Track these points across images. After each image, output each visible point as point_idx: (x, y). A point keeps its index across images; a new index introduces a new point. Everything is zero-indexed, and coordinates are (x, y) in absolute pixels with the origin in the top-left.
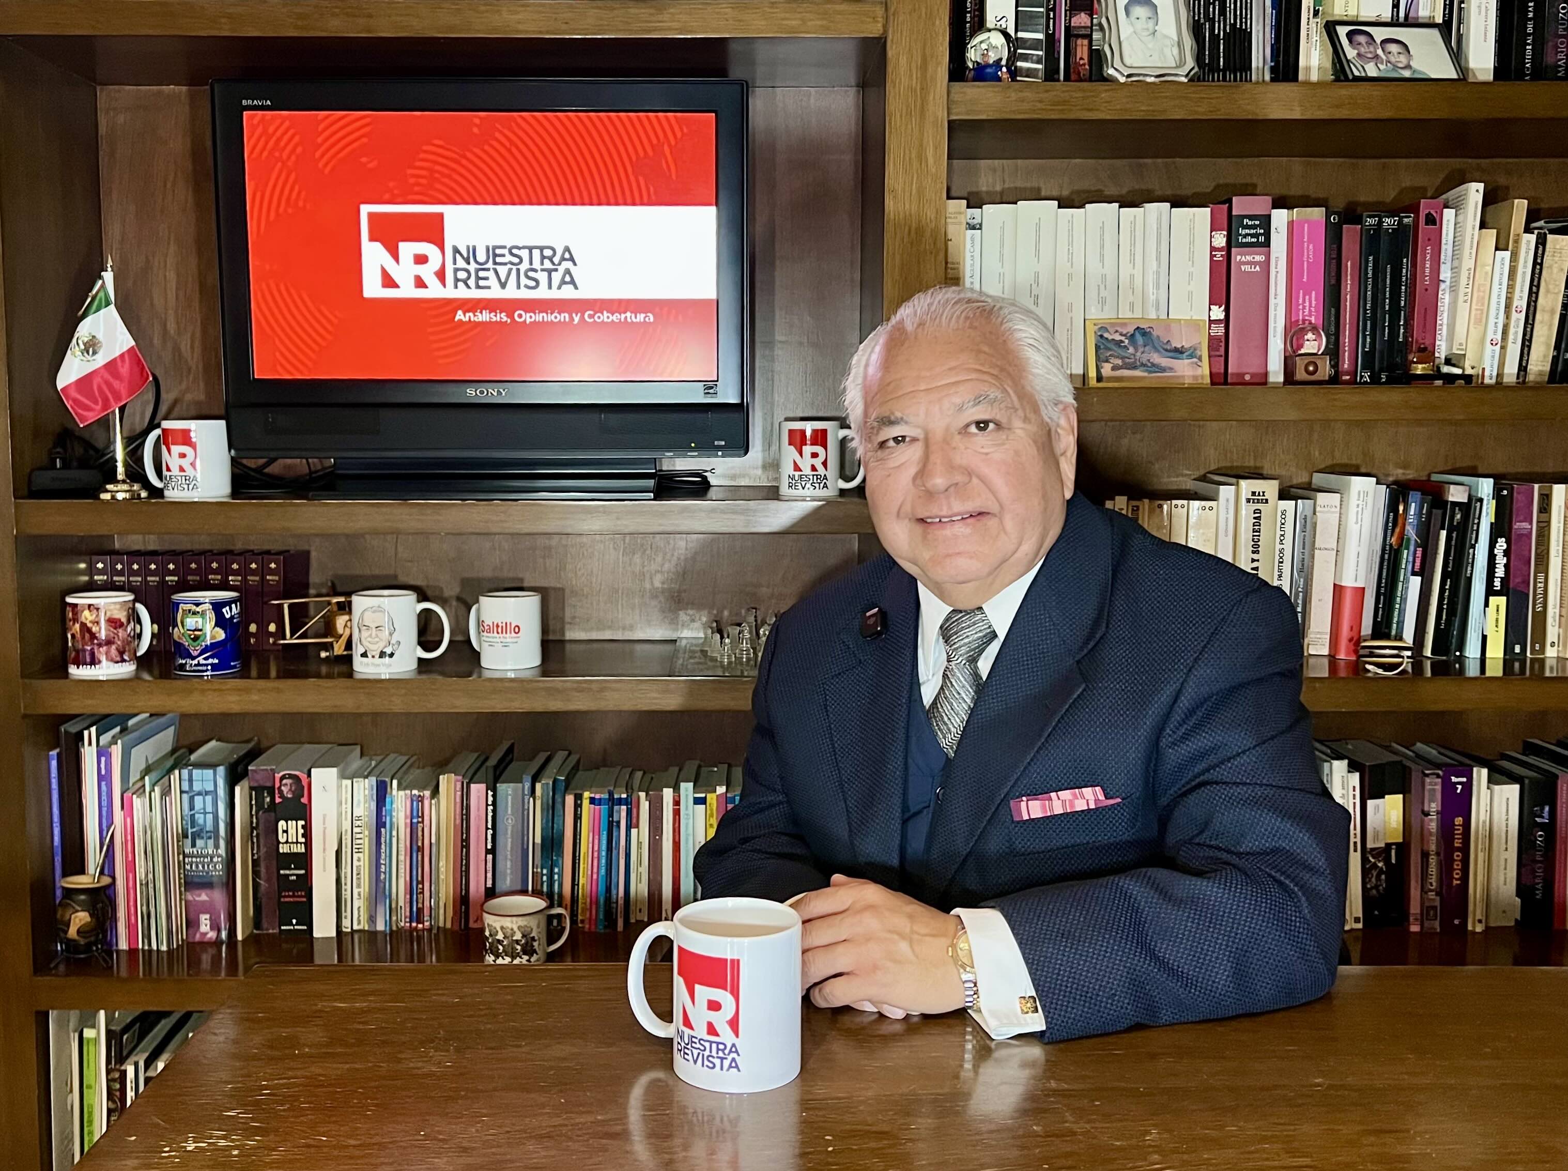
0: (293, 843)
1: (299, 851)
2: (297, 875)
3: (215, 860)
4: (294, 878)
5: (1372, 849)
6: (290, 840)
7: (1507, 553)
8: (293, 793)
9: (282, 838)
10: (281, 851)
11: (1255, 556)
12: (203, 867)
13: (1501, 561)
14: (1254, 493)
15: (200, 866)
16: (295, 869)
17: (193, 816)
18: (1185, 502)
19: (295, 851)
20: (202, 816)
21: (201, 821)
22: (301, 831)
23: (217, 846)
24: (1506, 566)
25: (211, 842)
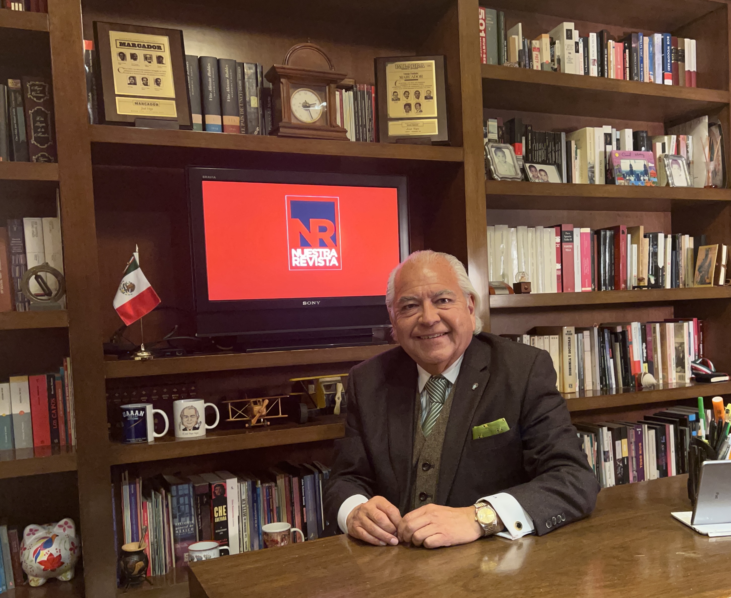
0: (221, 517)
1: (224, 520)
2: (223, 532)
3: (191, 526)
4: (222, 533)
5: (618, 459)
6: (220, 516)
7: (646, 348)
8: (220, 493)
9: (216, 515)
10: (216, 521)
11: (570, 355)
12: (185, 531)
13: (645, 351)
14: (568, 331)
15: (183, 531)
16: (222, 529)
17: (179, 507)
18: (548, 336)
19: (222, 520)
20: (184, 506)
21: (183, 509)
22: (224, 510)
23: (191, 520)
24: (647, 352)
25: (188, 519)
